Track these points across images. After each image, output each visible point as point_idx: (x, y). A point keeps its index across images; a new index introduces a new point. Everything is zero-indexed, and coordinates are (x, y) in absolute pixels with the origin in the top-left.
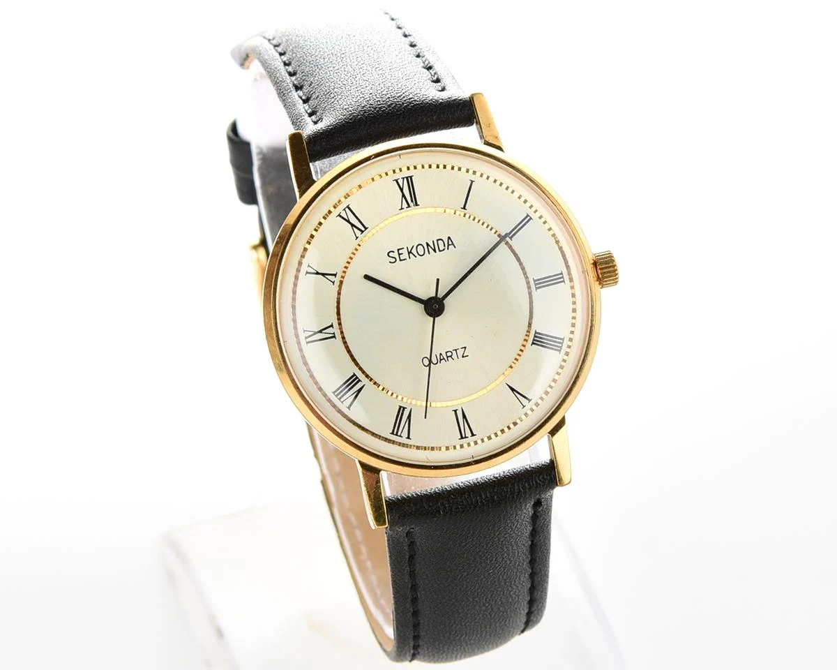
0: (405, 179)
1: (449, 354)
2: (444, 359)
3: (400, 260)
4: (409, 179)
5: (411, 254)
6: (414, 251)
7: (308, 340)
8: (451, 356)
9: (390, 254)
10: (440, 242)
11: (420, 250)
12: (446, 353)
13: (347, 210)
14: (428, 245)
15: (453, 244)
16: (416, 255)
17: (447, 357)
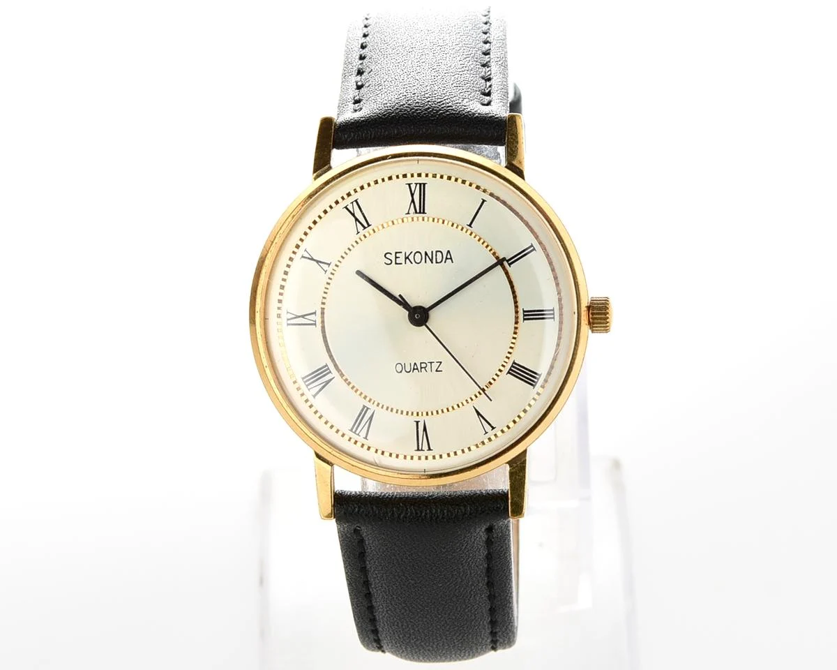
0: (418, 185)
1: (423, 365)
2: (417, 369)
3: (396, 263)
4: (422, 186)
5: (407, 260)
6: (411, 257)
7: (289, 322)
8: (425, 368)
9: (387, 256)
10: (439, 254)
11: (418, 257)
12: (421, 363)
13: (355, 203)
14: (426, 254)
15: (451, 258)
16: (413, 261)
17: (421, 368)
